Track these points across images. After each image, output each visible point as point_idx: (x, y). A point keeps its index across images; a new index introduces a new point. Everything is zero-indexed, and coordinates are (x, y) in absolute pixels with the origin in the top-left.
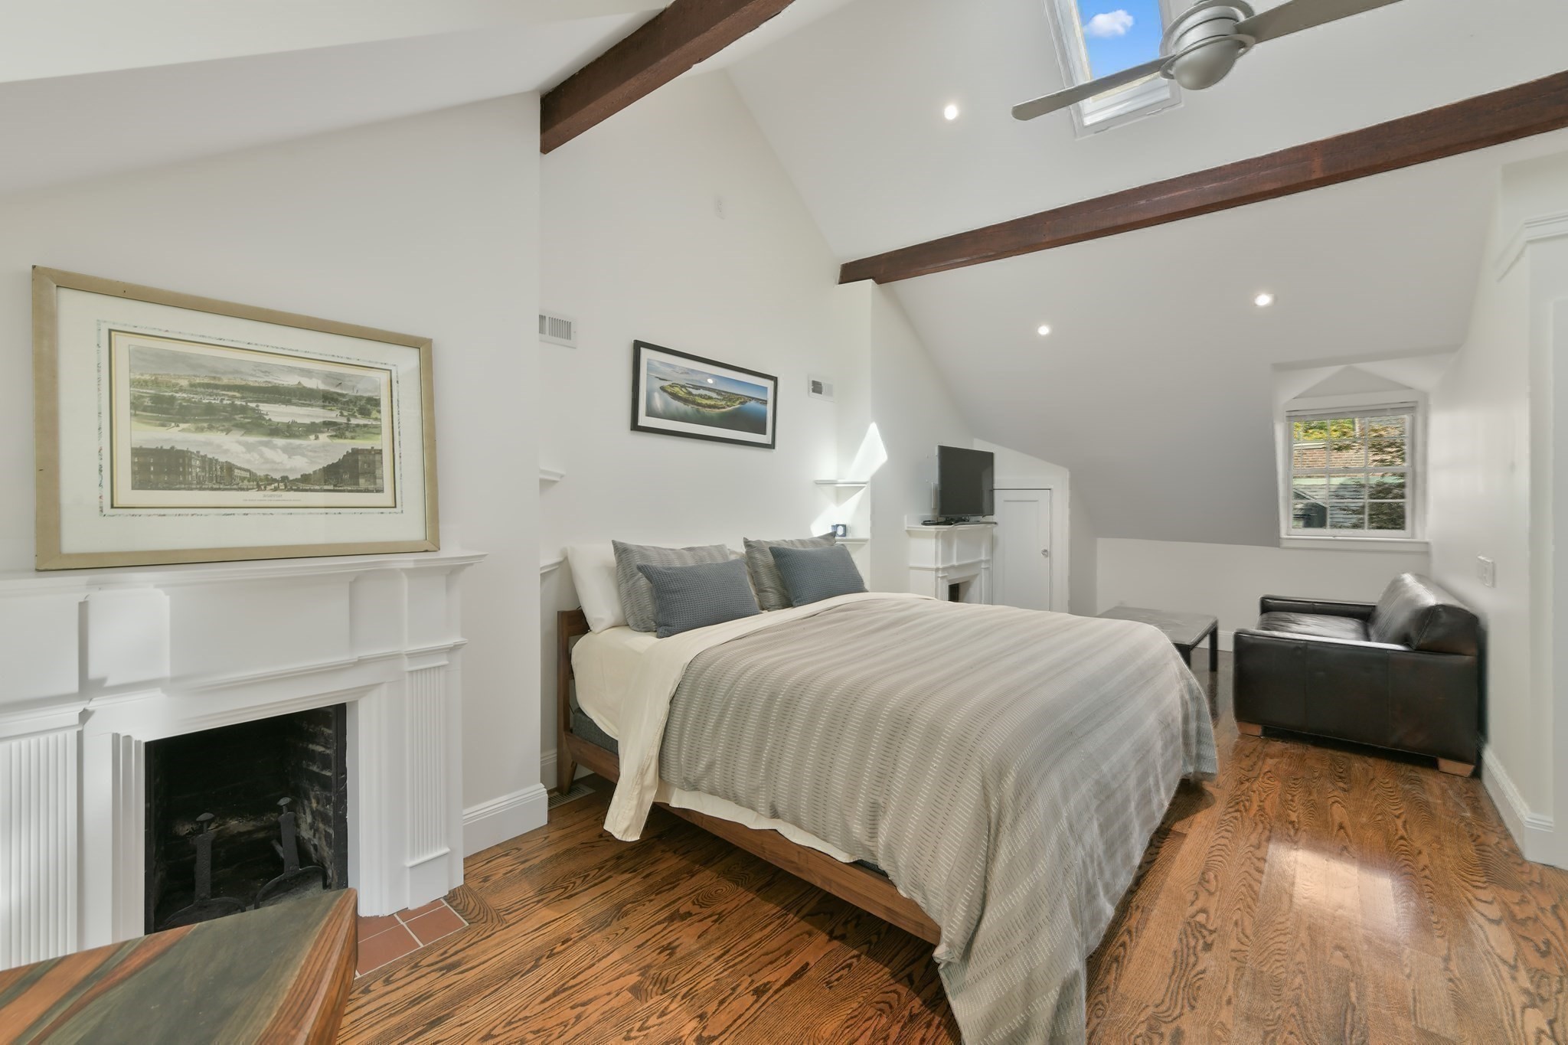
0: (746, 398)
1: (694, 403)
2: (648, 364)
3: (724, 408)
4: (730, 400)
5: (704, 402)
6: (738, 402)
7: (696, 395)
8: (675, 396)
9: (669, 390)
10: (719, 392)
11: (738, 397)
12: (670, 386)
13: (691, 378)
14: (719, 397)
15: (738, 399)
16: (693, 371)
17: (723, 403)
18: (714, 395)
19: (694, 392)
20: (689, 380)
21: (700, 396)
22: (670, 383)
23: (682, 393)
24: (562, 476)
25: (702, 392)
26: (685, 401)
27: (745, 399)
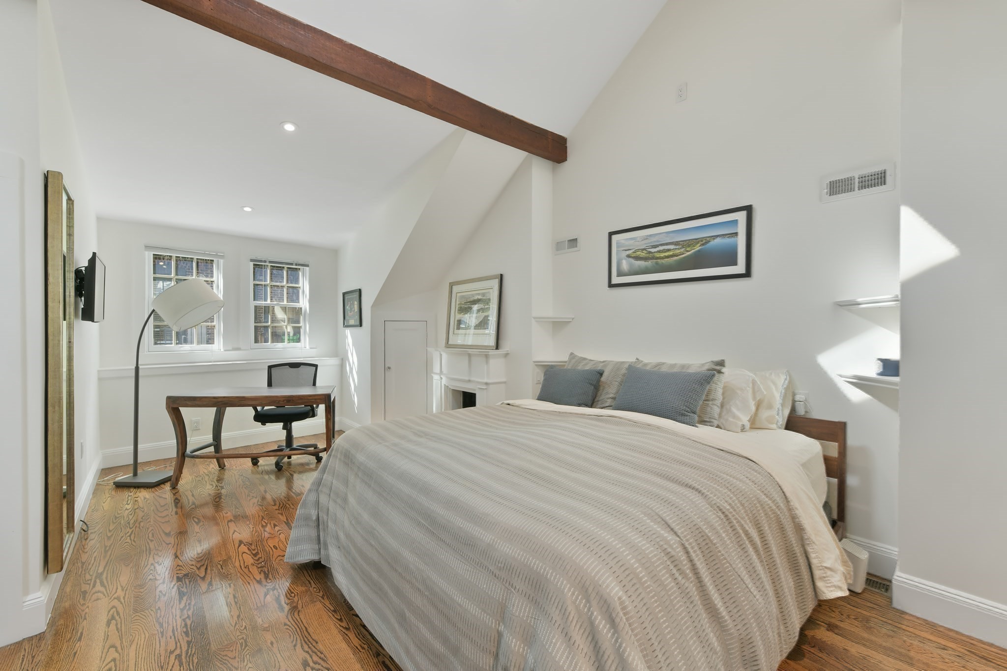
0: (708, 239)
1: (654, 258)
2: (617, 243)
3: (683, 254)
4: (689, 246)
5: (662, 255)
6: (699, 244)
7: (655, 252)
8: (637, 258)
9: (633, 256)
10: (676, 243)
11: (696, 241)
12: (634, 252)
13: (650, 241)
14: (677, 247)
15: (698, 243)
16: (651, 236)
17: (682, 250)
18: (672, 247)
19: (653, 250)
20: (649, 243)
21: (659, 252)
22: (634, 250)
23: (643, 254)
24: (573, 319)
25: (661, 248)
26: (645, 259)
27: (705, 241)
